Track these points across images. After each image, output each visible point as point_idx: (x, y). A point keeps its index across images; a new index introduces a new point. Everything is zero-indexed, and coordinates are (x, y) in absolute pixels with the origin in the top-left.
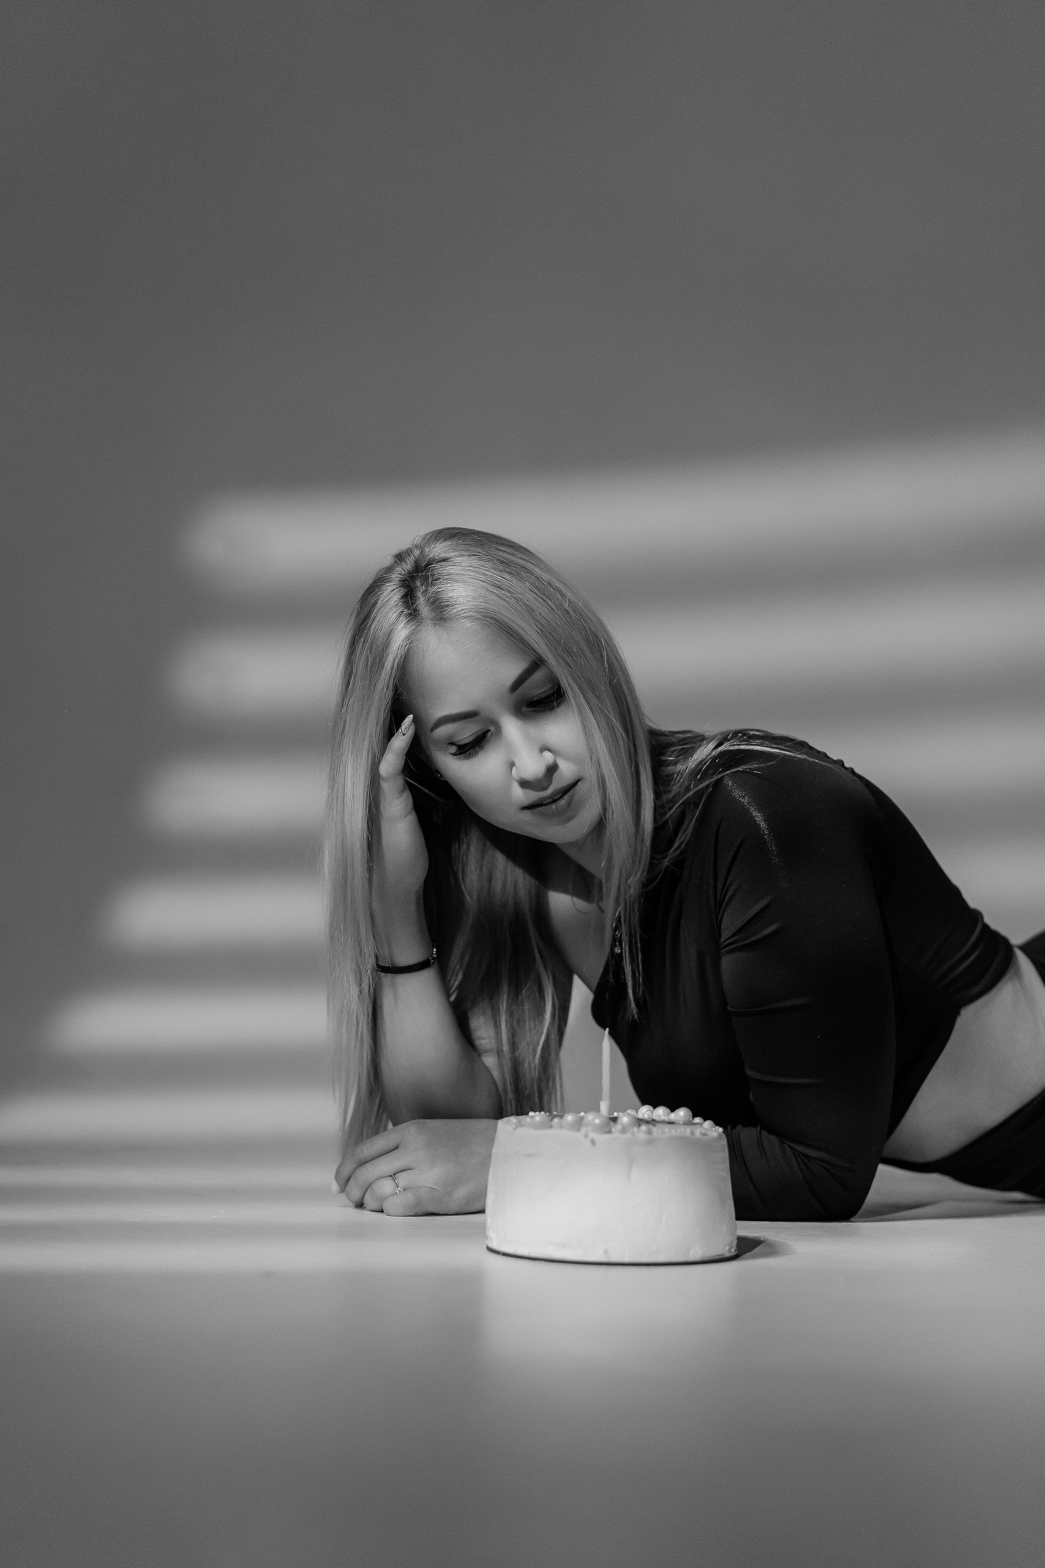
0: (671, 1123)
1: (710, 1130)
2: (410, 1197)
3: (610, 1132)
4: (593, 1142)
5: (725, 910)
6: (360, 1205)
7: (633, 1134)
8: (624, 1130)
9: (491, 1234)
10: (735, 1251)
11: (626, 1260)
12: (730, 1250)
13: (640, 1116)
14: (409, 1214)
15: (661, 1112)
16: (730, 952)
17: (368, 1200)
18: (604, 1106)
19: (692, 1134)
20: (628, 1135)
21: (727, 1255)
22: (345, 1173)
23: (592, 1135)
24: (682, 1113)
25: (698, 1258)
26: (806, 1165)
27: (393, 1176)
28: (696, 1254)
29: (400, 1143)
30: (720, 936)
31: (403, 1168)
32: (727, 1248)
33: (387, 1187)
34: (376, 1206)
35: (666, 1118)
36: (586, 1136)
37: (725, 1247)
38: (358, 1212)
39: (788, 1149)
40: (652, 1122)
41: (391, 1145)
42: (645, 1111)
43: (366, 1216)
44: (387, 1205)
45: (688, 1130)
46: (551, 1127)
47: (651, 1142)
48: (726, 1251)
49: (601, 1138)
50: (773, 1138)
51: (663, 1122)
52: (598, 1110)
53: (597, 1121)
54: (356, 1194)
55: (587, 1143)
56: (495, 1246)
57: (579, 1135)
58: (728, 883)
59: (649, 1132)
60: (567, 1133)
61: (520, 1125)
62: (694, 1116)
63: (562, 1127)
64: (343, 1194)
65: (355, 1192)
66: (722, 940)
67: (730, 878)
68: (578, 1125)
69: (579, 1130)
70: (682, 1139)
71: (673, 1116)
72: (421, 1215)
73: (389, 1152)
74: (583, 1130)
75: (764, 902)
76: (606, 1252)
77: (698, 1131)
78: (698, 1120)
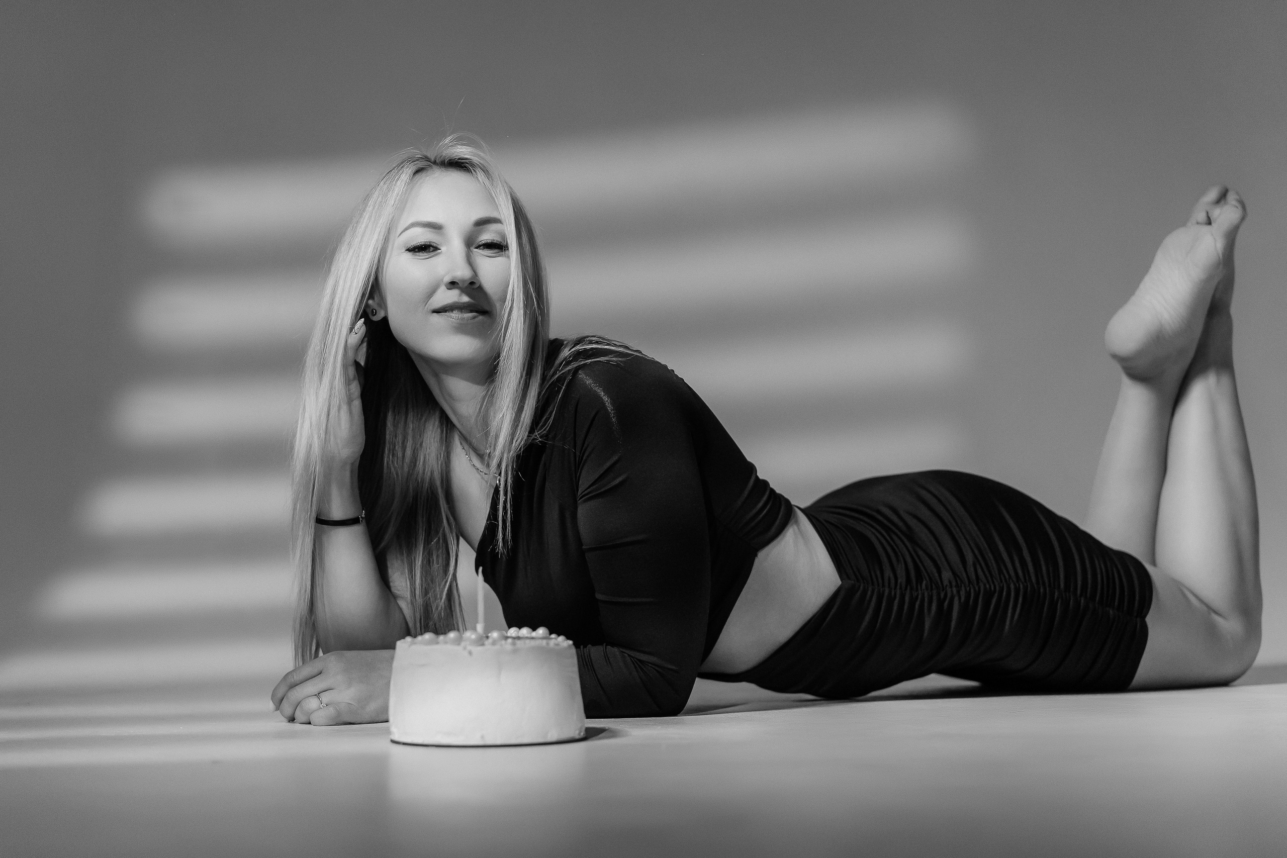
0: (533, 638)
1: (562, 642)
2: (331, 711)
3: (483, 645)
4: (470, 653)
5: (582, 469)
6: (292, 720)
7: (501, 645)
8: (494, 643)
9: (393, 729)
10: (584, 734)
11: (499, 742)
12: (579, 734)
13: (509, 635)
14: (331, 724)
15: (525, 631)
16: (585, 501)
17: (299, 715)
18: (480, 627)
19: (548, 644)
20: (497, 647)
21: (577, 737)
22: (279, 695)
23: (469, 648)
24: (541, 631)
25: (554, 739)
26: (642, 669)
27: (318, 695)
28: (553, 736)
29: (323, 669)
30: (578, 490)
31: (325, 688)
32: (577, 732)
33: (313, 703)
34: (304, 719)
35: (529, 636)
36: (465, 648)
37: (574, 732)
38: (291, 725)
39: (628, 659)
40: (519, 638)
41: (316, 671)
42: (513, 632)
43: (297, 726)
44: (314, 718)
45: (544, 642)
46: (438, 643)
47: (515, 651)
48: (575, 734)
49: (477, 650)
50: (615, 649)
51: (527, 638)
52: (474, 629)
53: (473, 637)
54: (288, 711)
55: (466, 654)
56: (396, 738)
57: (458, 649)
58: (585, 445)
59: (514, 644)
60: (450, 647)
61: (413, 643)
62: (551, 633)
63: (446, 643)
64: (279, 711)
65: (287, 709)
66: (579, 494)
67: (586, 443)
68: (458, 641)
69: (459, 644)
70: (540, 649)
71: (534, 634)
72: (341, 724)
73: (315, 677)
74: (463, 644)
75: (615, 458)
76: (482, 737)
77: (552, 643)
78: (553, 636)
